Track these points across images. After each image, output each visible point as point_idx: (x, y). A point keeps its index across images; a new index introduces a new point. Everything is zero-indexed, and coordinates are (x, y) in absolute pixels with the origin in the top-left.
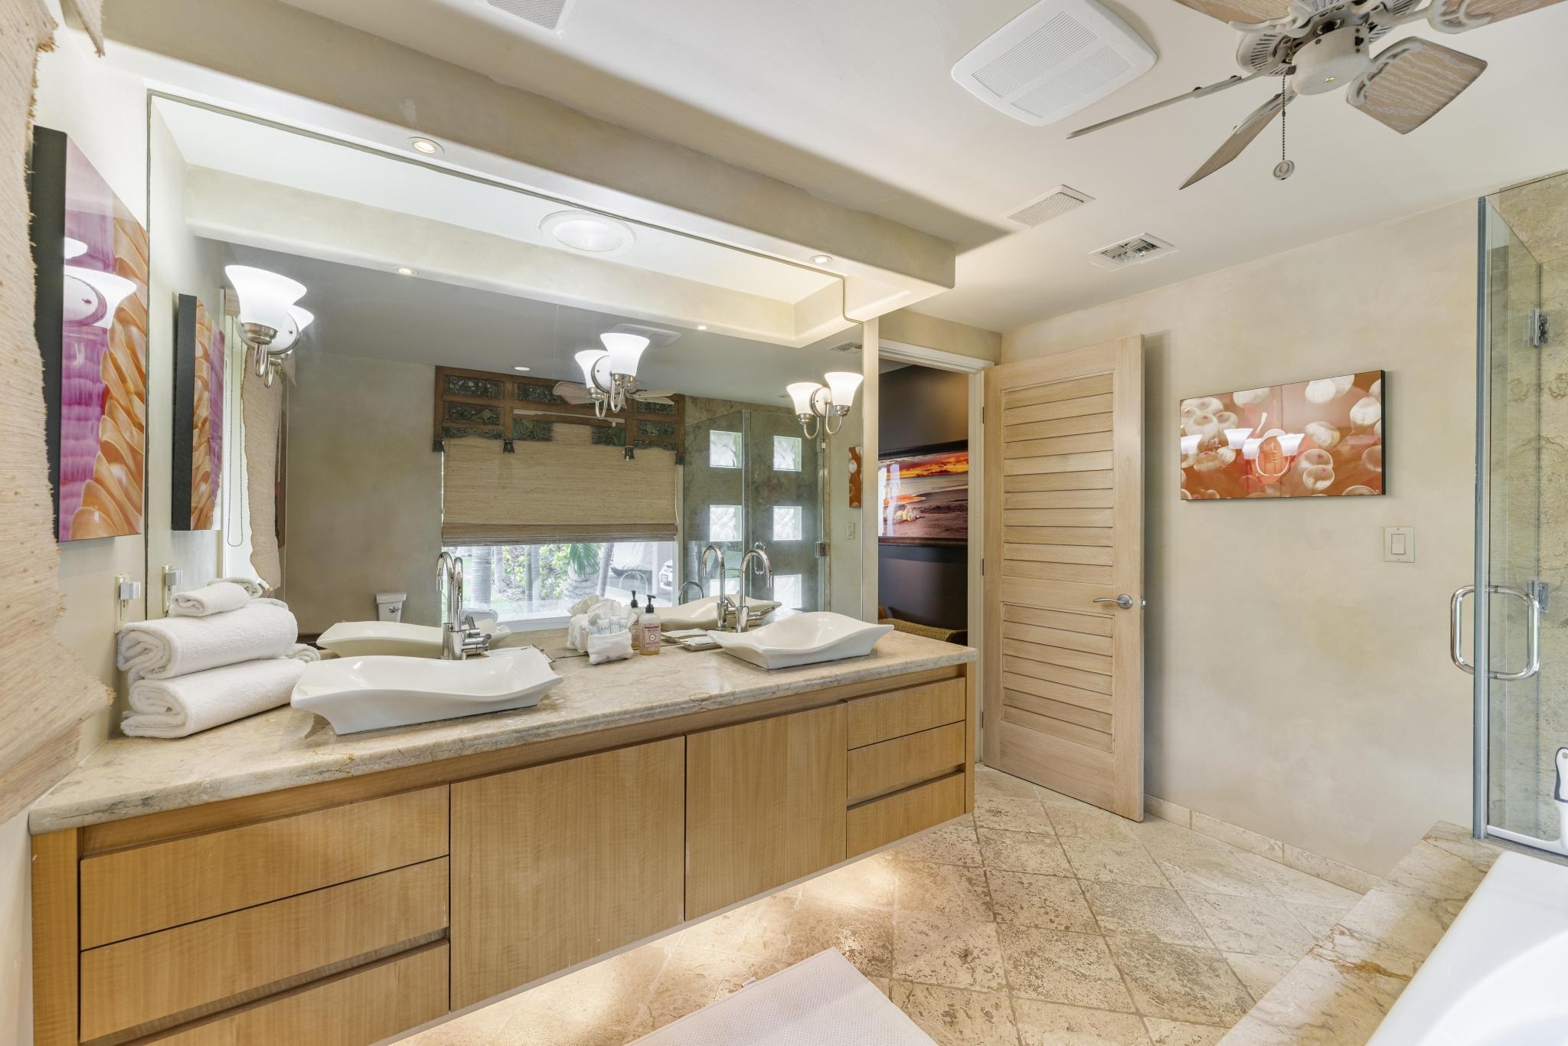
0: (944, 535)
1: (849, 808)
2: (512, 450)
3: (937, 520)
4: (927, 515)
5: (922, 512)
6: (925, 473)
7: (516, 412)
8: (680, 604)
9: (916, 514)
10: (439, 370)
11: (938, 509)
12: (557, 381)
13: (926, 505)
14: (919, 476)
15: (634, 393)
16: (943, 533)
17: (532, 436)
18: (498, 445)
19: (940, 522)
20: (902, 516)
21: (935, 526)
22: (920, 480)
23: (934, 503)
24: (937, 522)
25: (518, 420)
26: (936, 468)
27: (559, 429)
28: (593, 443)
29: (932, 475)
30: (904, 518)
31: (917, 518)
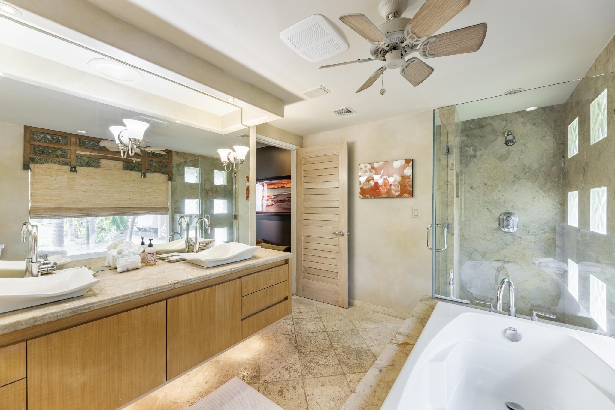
0: (283, 211)
1: (242, 320)
2: (75, 171)
3: (280, 205)
4: (276, 203)
5: (275, 202)
6: (276, 187)
7: (78, 152)
8: (170, 241)
9: (273, 203)
10: (26, 128)
11: (281, 201)
12: (102, 139)
13: (276, 199)
14: (273, 188)
15: (145, 148)
16: (283, 210)
17: (88, 165)
18: (67, 168)
19: (281, 206)
20: (267, 204)
21: (279, 207)
22: (274, 190)
23: (279, 199)
24: (280, 206)
25: (78, 156)
26: (280, 185)
27: (103, 162)
28: (124, 170)
29: (279, 188)
30: (268, 204)
31: (273, 204)
